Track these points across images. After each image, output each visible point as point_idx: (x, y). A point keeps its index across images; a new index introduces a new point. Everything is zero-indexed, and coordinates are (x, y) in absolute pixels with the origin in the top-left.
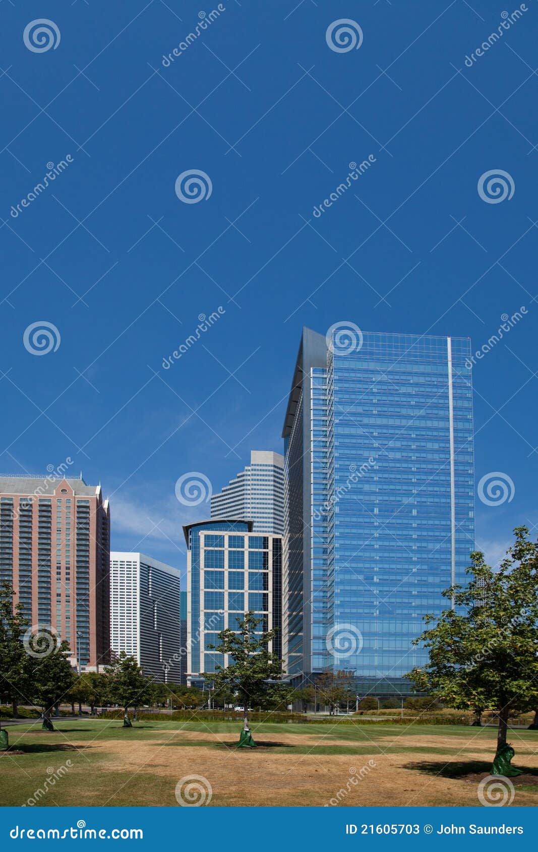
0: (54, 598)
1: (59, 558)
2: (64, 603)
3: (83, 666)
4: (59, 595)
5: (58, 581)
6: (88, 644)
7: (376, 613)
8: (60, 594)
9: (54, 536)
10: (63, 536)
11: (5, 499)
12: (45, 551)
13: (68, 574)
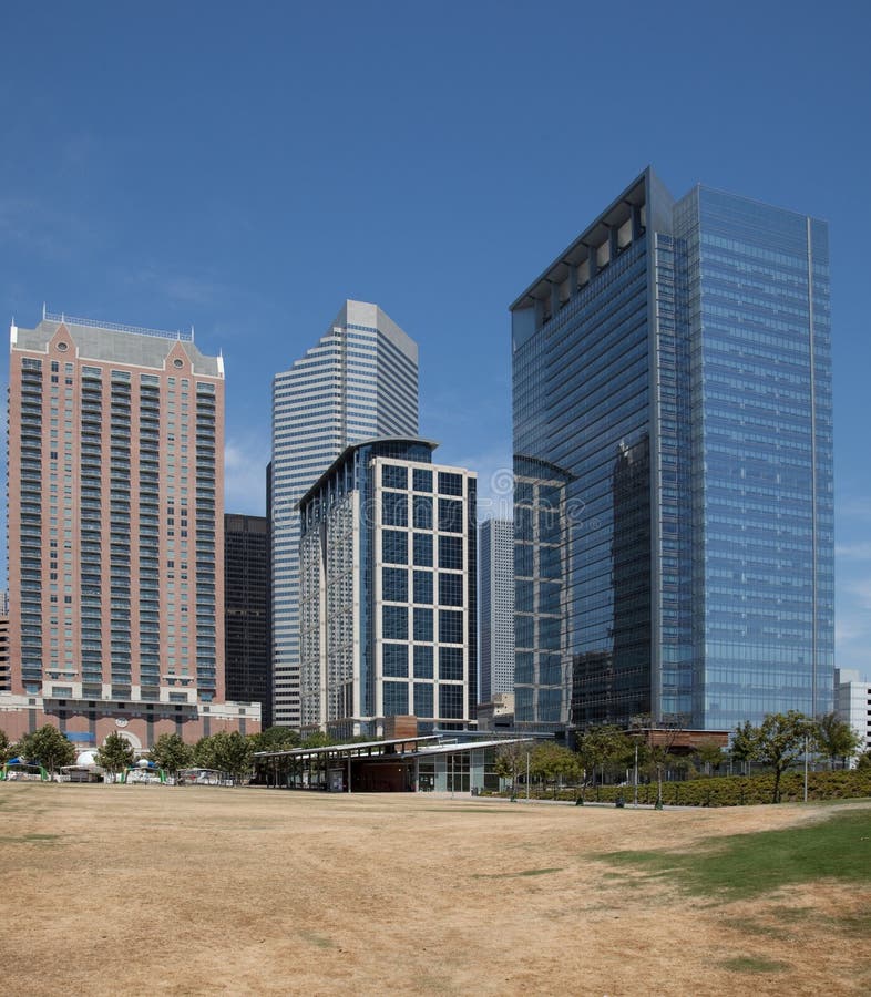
0: (164, 570)
1: (171, 493)
2: (178, 580)
3: (207, 704)
4: (171, 564)
5: (169, 537)
6: (213, 661)
7: (744, 629)
8: (173, 563)
9: (163, 449)
10: (176, 450)
11: (90, 369)
12: (151, 479)
13: (184, 523)
